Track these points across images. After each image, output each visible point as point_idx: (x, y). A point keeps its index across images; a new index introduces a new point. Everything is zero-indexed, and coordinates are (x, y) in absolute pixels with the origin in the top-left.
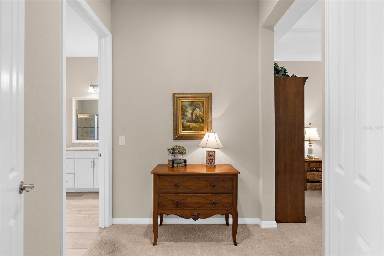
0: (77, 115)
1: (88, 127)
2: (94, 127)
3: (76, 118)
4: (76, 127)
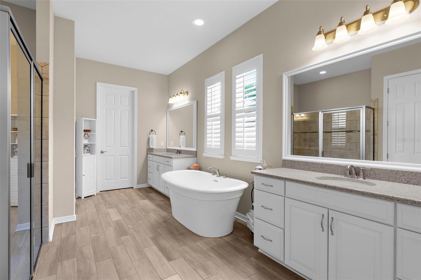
0: (293, 114)
1: (307, 132)
2: (317, 132)
3: (291, 121)
4: (291, 131)
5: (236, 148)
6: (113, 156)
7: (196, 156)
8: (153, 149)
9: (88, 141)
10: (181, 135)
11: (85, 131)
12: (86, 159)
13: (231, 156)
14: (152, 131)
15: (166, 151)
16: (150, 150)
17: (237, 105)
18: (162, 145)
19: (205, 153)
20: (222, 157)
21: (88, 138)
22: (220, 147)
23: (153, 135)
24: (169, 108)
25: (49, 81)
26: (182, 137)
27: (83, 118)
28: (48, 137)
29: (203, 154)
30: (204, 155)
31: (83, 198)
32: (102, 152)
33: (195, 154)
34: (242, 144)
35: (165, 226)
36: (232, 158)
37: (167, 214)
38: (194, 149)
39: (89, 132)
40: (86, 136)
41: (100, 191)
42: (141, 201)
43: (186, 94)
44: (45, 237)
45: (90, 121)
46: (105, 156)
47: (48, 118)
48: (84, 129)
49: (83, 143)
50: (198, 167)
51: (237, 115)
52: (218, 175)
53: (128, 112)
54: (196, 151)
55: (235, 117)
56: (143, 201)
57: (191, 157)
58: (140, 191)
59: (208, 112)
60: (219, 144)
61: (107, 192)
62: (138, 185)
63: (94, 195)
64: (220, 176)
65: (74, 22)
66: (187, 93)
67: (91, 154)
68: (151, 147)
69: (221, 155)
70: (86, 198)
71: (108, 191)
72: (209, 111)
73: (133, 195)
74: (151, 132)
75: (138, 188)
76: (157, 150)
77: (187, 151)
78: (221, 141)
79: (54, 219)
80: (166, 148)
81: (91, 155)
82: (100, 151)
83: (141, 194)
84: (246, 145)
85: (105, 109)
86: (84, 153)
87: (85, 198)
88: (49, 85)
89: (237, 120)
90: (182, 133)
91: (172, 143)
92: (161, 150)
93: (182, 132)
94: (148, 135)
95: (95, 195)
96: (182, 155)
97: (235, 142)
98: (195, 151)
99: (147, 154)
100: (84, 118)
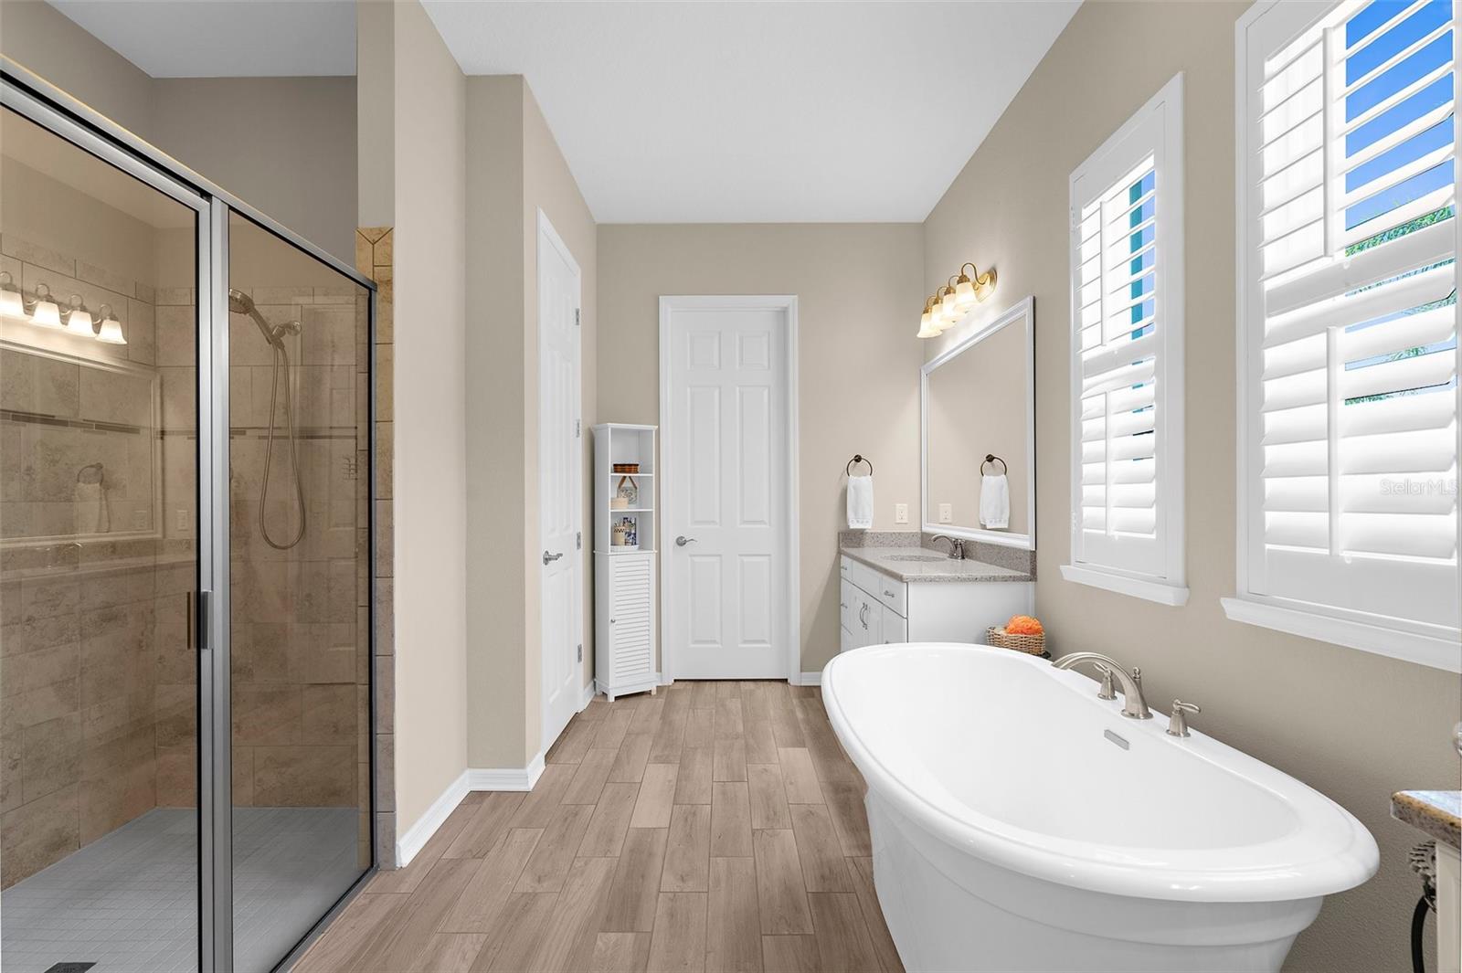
5: (1268, 546)
6: (718, 558)
7: (1033, 576)
8: (862, 532)
9: (630, 502)
10: (988, 475)
11: (618, 468)
12: (623, 564)
13: (1233, 593)
14: (858, 459)
15: (919, 543)
16: (850, 539)
17: (1272, 257)
18: (903, 518)
19: (1073, 561)
20: (1168, 596)
21: (631, 493)
22: (1153, 536)
23: (863, 478)
24: (929, 361)
25: (391, 289)
26: (994, 483)
27: (609, 424)
28: (391, 492)
29: (1063, 568)
30: (1071, 573)
31: (612, 699)
32: (681, 542)
33: (1028, 565)
34: (1319, 520)
35: (810, 930)
36: (1235, 610)
37: (854, 854)
38: (1024, 542)
39: (630, 472)
40: (627, 484)
41: (675, 680)
42: (782, 750)
43: (989, 278)
44: (385, 847)
45: (639, 432)
46: (691, 556)
47: (392, 421)
48: (616, 463)
49: (610, 511)
50: (1037, 631)
51: (1272, 323)
52: (1137, 707)
53: (766, 392)
54: (1034, 554)
55: (1260, 341)
56: (790, 750)
57: (1005, 579)
58: (802, 702)
59: (1085, 344)
60: (1150, 515)
61: (696, 684)
62: (803, 673)
63: (649, 693)
64: (1148, 716)
65: (518, 79)
66: (993, 274)
67: (640, 548)
68: (854, 525)
69: (1163, 581)
70: (621, 701)
71: (702, 683)
72: (1089, 338)
73: (772, 713)
74: (855, 465)
75: (803, 684)
76: (883, 540)
77: (991, 546)
78: (1159, 501)
79: (468, 772)
80: (917, 530)
81: (639, 552)
82: (675, 541)
83: (800, 715)
84: (1351, 525)
85: (689, 390)
86: (612, 545)
87: (617, 698)
88: (391, 303)
89: (1272, 356)
90: (993, 465)
91: (946, 509)
92: (895, 540)
93: (990, 459)
94: (841, 478)
95: (654, 693)
96: (973, 567)
97: (1260, 502)
98: (1025, 551)
99: (840, 553)
100: (611, 425)
